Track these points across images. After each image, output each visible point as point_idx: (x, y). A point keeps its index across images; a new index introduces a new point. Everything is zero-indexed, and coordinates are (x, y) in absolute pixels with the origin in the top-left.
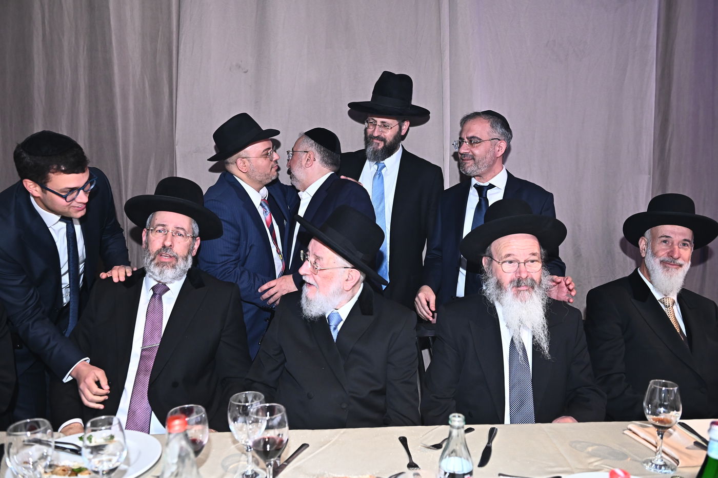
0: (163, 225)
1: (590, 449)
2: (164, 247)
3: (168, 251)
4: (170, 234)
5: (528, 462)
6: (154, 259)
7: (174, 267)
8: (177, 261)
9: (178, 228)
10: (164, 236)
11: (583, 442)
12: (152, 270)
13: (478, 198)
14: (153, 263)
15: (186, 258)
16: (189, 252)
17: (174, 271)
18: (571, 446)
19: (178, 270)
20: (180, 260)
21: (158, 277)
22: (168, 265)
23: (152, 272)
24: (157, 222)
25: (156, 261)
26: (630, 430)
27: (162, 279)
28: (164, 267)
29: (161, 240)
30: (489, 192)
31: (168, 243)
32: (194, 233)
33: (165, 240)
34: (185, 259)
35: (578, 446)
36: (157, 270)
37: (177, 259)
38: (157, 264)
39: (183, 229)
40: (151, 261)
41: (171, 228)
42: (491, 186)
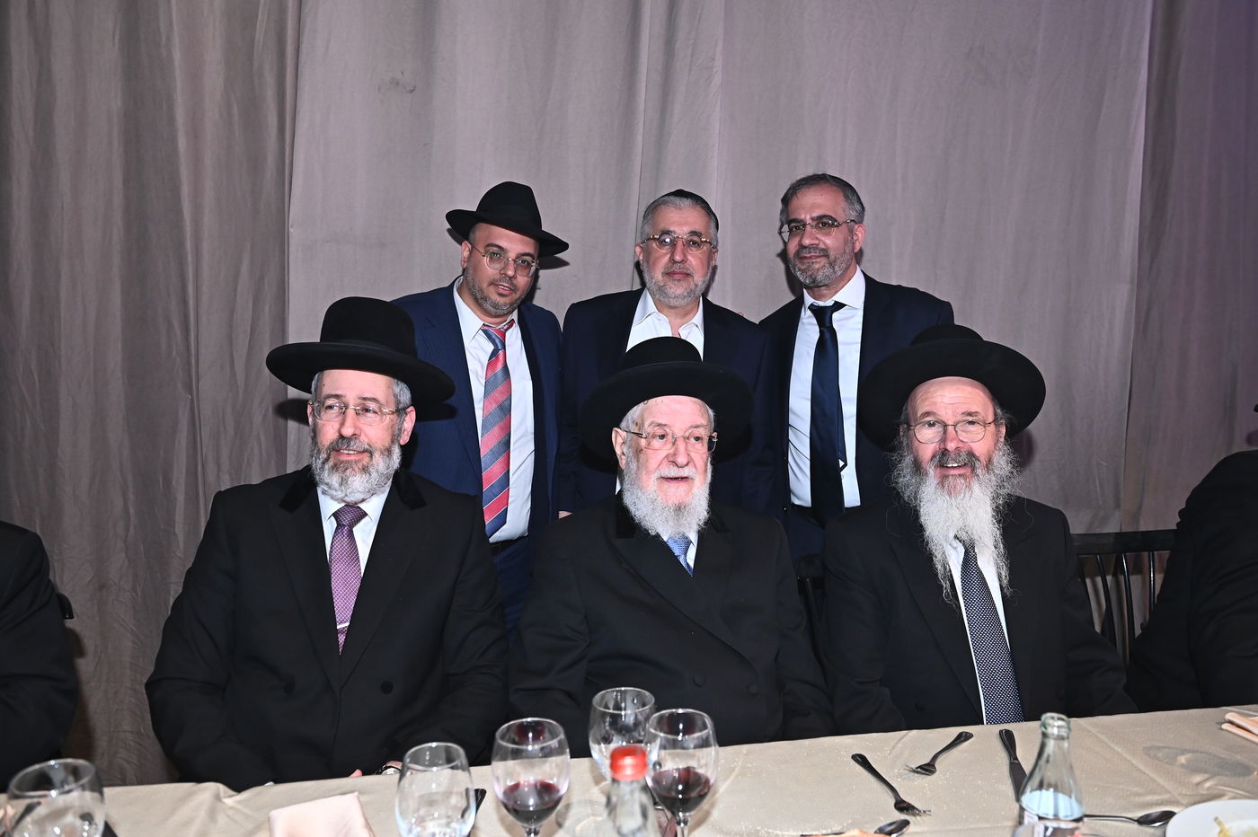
0: (337, 396)
1: (1182, 759)
2: (342, 437)
3: (352, 443)
4: (351, 412)
5: (1096, 789)
6: (327, 460)
7: (365, 470)
8: (371, 456)
9: (365, 399)
10: (340, 418)
11: (1165, 748)
12: (326, 481)
13: (817, 329)
14: (327, 467)
15: (389, 451)
16: (394, 439)
17: (365, 477)
18: (1148, 755)
19: (374, 475)
20: (377, 455)
21: (339, 493)
22: (354, 466)
23: (327, 484)
24: (326, 390)
25: (331, 463)
26: (1231, 723)
27: (346, 495)
28: (348, 471)
29: (337, 426)
30: (836, 316)
31: (347, 431)
32: (398, 402)
33: (342, 424)
34: (386, 453)
35: (1160, 755)
36: (334, 480)
37: (371, 454)
38: (335, 467)
39: (374, 400)
40: (324, 463)
41: (352, 400)
42: (838, 306)
